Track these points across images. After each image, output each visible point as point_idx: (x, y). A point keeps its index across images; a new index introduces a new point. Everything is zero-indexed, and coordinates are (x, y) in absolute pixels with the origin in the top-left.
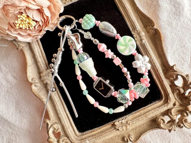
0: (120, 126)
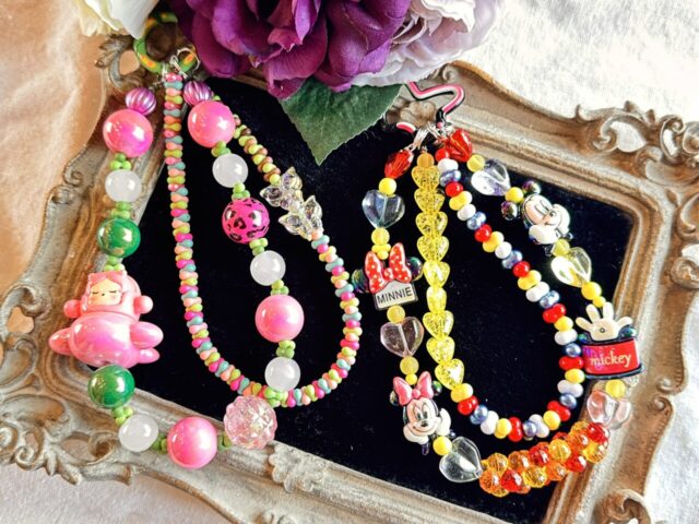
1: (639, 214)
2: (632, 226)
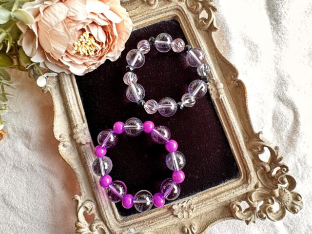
0: (179, 211)
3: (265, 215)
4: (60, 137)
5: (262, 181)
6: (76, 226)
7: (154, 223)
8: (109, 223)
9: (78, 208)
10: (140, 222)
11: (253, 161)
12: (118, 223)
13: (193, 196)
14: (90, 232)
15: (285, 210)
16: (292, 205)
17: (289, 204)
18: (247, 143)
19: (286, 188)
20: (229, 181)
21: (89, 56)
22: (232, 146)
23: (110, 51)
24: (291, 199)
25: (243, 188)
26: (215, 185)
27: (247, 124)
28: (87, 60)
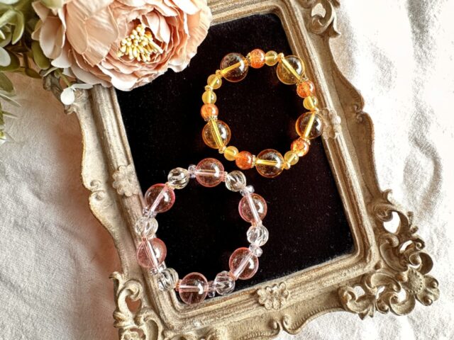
0: (267, 299)
1: (358, 253)
2: (350, 253)
3: (387, 307)
4: (92, 184)
5: (385, 259)
6: (114, 317)
7: (230, 315)
8: (163, 313)
9: (118, 292)
10: (209, 312)
11: (375, 230)
12: (176, 314)
13: (287, 277)
14: (135, 326)
15: (414, 301)
16: (425, 294)
17: (420, 292)
18: (368, 205)
19: (417, 269)
20: (339, 258)
21: (142, 62)
22: (347, 209)
23: (175, 56)
24: (424, 285)
25: (359, 268)
26: (320, 263)
27: (371, 178)
28: (138, 68)
